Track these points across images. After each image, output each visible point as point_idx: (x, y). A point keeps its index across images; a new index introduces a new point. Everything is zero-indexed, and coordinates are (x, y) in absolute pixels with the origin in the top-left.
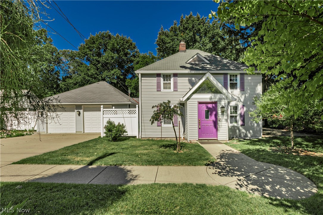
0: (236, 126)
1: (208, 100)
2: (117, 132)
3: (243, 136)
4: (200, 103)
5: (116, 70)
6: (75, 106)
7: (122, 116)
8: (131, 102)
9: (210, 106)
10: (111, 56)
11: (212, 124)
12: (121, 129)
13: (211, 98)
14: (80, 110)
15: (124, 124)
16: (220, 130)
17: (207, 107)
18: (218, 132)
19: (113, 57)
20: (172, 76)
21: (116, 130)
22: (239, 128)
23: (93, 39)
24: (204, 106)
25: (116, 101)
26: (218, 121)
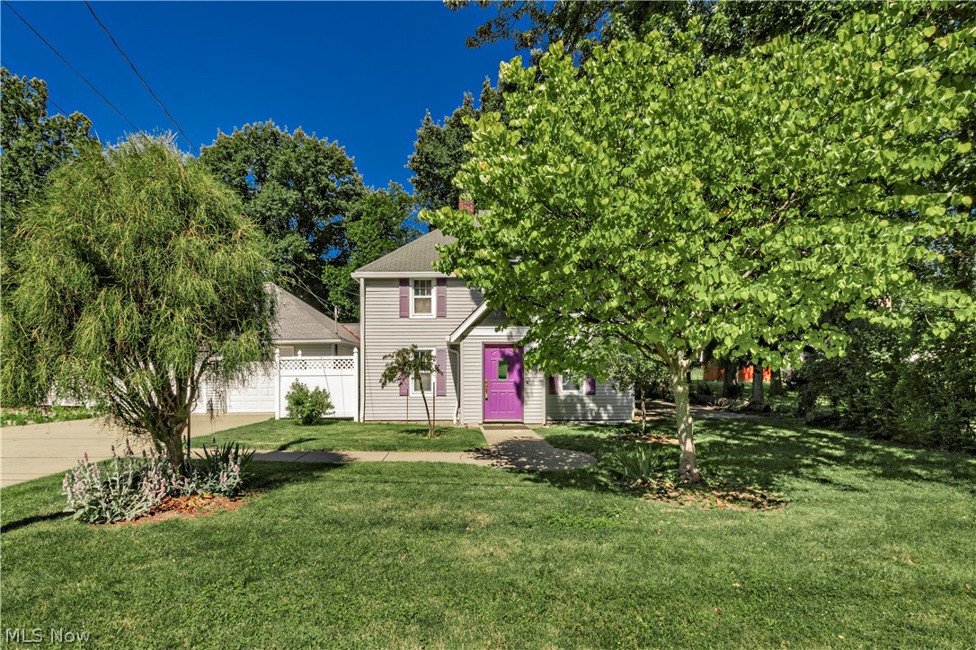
0: (575, 396)
1: (505, 340)
2: (313, 405)
3: (590, 418)
4: (487, 346)
5: (293, 238)
7: (320, 372)
8: (341, 338)
9: (509, 351)
10: (280, 199)
11: (514, 390)
12: (321, 400)
13: (512, 336)
15: (327, 391)
16: (529, 402)
17: (503, 355)
18: (525, 406)
19: (284, 202)
20: (434, 283)
21: (311, 402)
22: (582, 400)
23: (226, 148)
24: (496, 352)
25: (304, 337)
26: (525, 384)
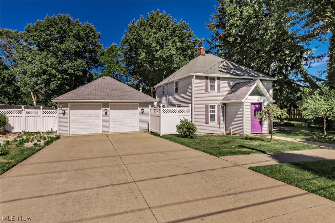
4: (252, 104)
6: (102, 103)
9: (257, 106)
13: (259, 100)
14: (107, 109)
16: (264, 125)
20: (216, 79)
24: (254, 106)
